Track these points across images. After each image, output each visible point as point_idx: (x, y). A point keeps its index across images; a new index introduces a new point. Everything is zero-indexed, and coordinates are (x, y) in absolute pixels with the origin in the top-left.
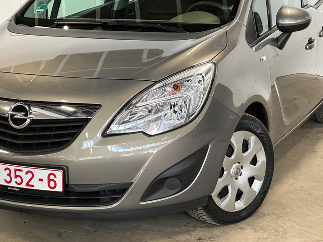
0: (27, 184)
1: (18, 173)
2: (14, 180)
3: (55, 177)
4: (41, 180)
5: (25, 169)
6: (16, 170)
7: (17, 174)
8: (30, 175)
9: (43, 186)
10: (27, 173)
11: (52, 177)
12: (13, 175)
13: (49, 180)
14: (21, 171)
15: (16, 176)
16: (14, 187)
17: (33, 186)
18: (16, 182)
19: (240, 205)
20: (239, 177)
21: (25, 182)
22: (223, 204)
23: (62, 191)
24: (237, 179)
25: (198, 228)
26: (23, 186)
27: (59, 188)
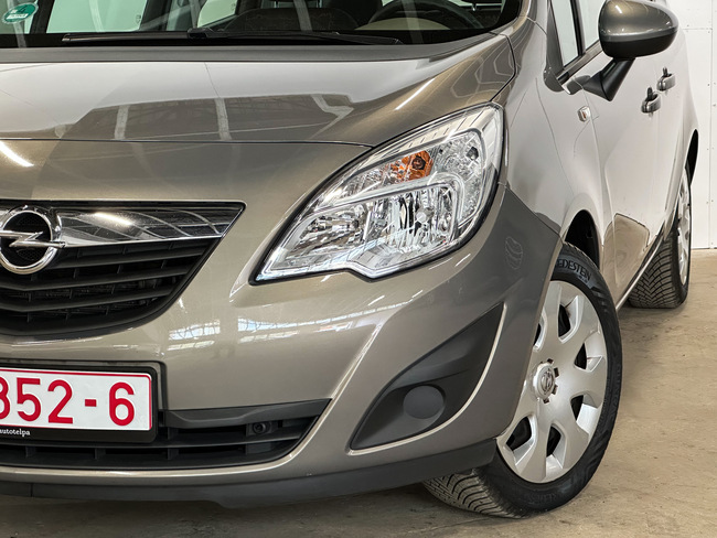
0: (53, 417)
1: (27, 389)
2: (15, 407)
3: (130, 392)
4: (91, 403)
5: (47, 378)
6: (21, 382)
7: (24, 393)
8: (60, 392)
9: (97, 420)
10: (51, 388)
11: (121, 394)
12: (12, 396)
13: (114, 403)
14: (37, 382)
15: (22, 398)
16: (17, 428)
17: (69, 421)
18: (22, 414)
19: (555, 466)
20: (552, 397)
21: (46, 412)
22: (521, 462)
23: (148, 429)
24: (546, 401)
25: (462, 527)
26: (42, 422)
27: (142, 423)
